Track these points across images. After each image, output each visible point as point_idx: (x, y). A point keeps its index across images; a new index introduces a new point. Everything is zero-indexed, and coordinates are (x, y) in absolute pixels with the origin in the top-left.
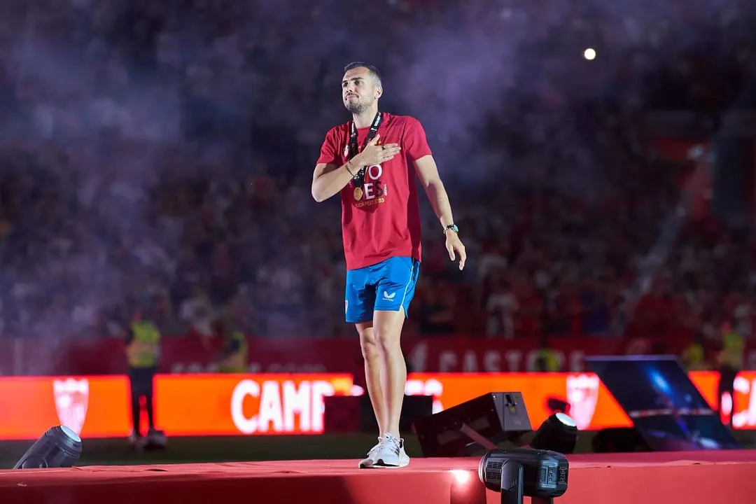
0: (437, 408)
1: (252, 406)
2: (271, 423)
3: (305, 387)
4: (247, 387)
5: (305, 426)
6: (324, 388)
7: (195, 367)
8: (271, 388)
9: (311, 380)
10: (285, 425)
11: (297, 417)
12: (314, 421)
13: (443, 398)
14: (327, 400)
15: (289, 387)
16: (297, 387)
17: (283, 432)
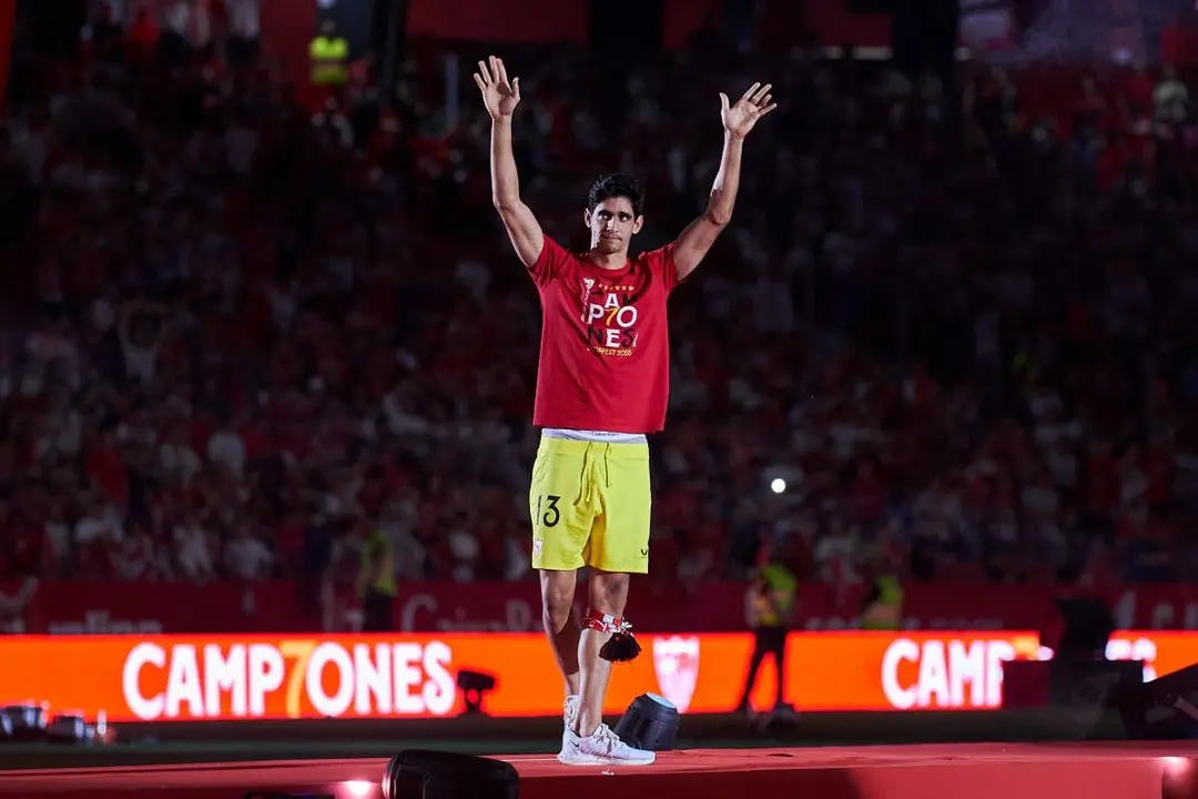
0: (1149, 676)
1: (909, 673)
2: (933, 695)
3: (977, 648)
4: (902, 649)
5: (978, 699)
6: (1002, 650)
7: (836, 622)
8: (933, 649)
9: (986, 640)
10: (951, 697)
11: (967, 688)
12: (989, 693)
13: (1156, 664)
14: (1006, 665)
15: (957, 648)
16: (967, 649)
17: (949, 707)
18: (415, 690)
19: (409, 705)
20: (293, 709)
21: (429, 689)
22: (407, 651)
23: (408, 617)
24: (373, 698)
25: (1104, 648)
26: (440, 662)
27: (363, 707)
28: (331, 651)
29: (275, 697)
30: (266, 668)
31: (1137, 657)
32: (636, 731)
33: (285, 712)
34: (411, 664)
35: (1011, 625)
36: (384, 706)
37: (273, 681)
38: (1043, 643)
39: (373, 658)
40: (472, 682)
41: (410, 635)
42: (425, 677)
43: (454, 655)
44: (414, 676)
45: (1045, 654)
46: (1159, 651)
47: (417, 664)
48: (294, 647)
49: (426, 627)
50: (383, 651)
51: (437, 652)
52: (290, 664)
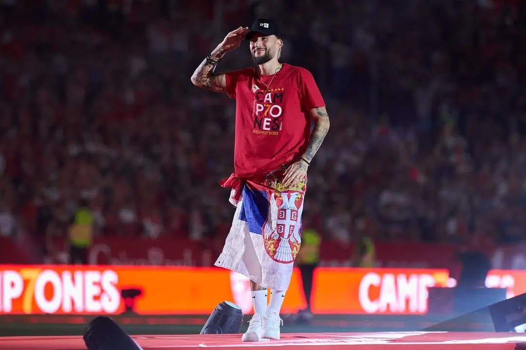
0: (510, 296)
1: (375, 293)
2: (388, 305)
3: (414, 279)
4: (371, 279)
5: (413, 307)
6: (427, 280)
7: (334, 263)
8: (389, 279)
9: (419, 274)
10: (399, 306)
11: (407, 301)
12: (420, 304)
13: (514, 289)
14: (429, 289)
15: (402, 279)
16: (408, 279)
17: (397, 312)
18: (97, 298)
19: (93, 307)
20: (27, 308)
21: (104, 298)
22: (92, 276)
23: (93, 257)
24: (73, 303)
25: (484, 280)
26: (111, 283)
27: (67, 308)
28: (49, 275)
29: (17, 302)
30: (13, 285)
31: (503, 286)
32: (219, 321)
33: (22, 310)
34: (95, 284)
35: (433, 266)
36: (79, 307)
37: (17, 292)
38: (451, 276)
39: (73, 280)
40: (129, 294)
41: (95, 266)
42: (102, 291)
43: (120, 279)
44: (96, 291)
45: (451, 283)
46: (516, 282)
47: (98, 284)
48: (29, 273)
49: (103, 263)
50: (79, 276)
51: (110, 277)
52: (26, 283)
